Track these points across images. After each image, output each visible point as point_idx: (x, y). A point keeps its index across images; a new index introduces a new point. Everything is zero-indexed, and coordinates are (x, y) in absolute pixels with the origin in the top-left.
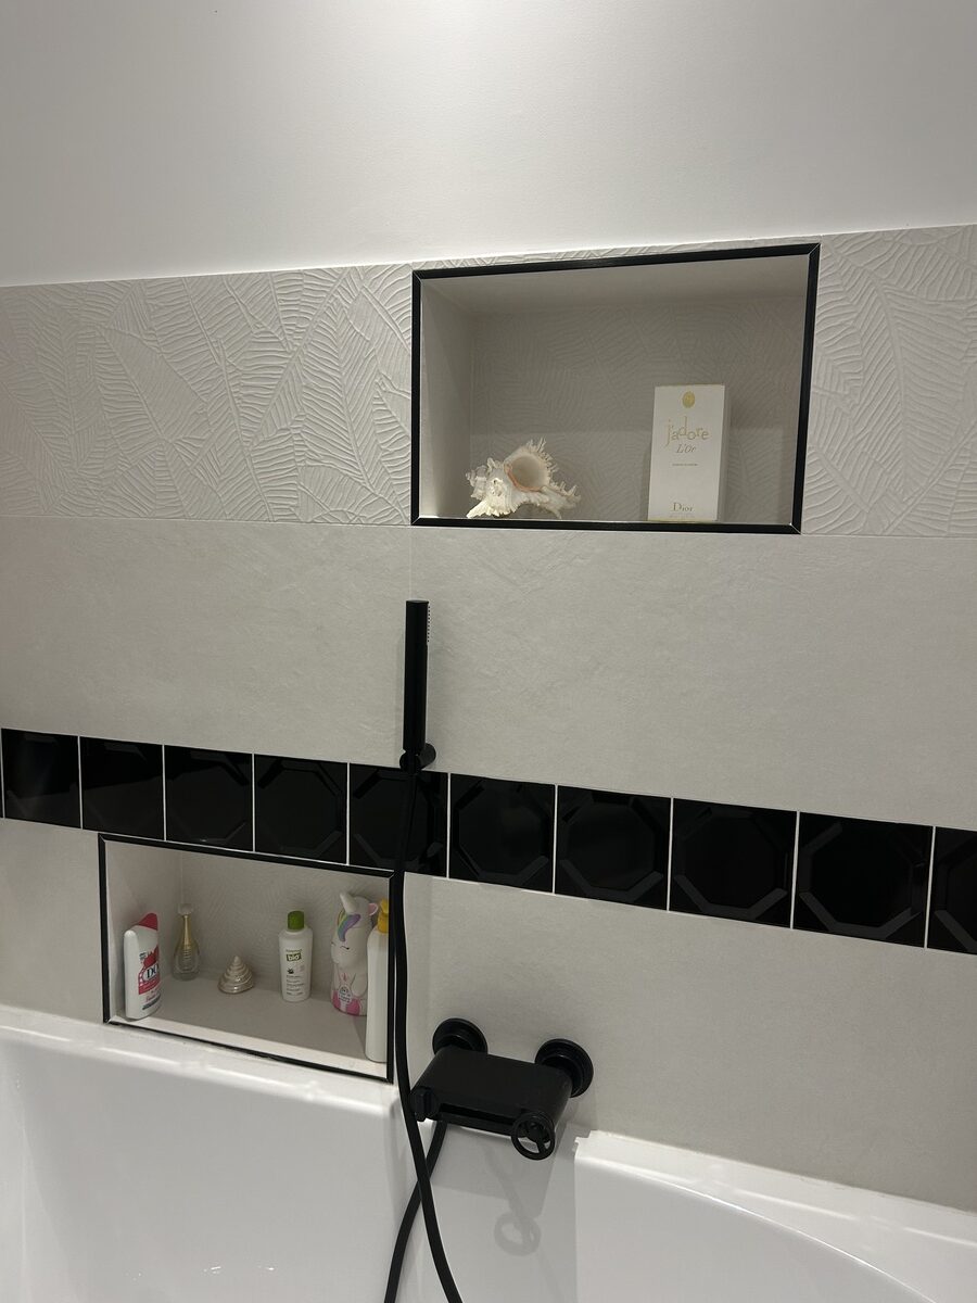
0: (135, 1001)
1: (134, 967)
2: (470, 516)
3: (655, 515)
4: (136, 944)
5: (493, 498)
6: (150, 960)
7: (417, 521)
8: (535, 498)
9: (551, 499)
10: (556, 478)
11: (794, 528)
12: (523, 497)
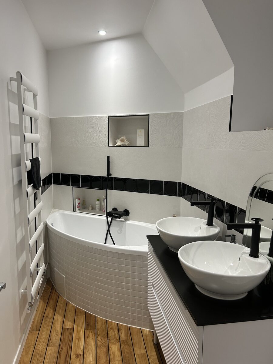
0: (77, 209)
1: (77, 204)
2: (116, 145)
3: (137, 146)
4: (77, 201)
5: (119, 143)
6: (79, 204)
7: (109, 146)
8: (124, 143)
9: (126, 143)
10: (127, 141)
11: (148, 147)
12: (122, 143)
